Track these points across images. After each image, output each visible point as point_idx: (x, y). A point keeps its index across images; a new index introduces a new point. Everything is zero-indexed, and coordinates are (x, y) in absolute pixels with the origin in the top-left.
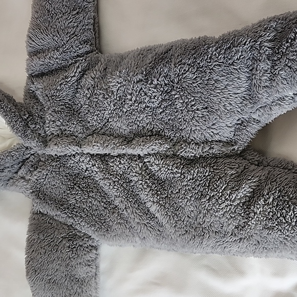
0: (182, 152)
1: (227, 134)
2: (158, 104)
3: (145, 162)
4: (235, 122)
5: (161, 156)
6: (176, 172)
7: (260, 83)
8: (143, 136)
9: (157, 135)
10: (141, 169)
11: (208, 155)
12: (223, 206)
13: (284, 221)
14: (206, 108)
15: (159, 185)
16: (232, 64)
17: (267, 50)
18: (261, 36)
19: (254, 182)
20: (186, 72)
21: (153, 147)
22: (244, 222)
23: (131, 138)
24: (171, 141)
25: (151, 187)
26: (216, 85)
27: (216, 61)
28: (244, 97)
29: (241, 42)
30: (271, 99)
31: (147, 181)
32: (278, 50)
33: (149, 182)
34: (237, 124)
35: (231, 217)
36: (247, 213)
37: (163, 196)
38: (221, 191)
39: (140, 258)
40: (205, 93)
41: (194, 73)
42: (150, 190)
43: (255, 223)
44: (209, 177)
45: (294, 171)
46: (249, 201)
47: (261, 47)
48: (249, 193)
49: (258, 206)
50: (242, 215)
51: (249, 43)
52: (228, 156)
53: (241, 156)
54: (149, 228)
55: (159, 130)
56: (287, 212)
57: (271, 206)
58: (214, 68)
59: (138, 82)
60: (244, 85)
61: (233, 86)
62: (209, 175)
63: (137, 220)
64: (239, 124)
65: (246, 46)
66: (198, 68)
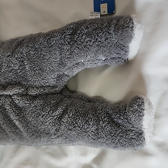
0: (30, 92)
1: (52, 82)
2: (18, 68)
3: (13, 99)
4: (56, 76)
5: (20, 95)
6: (27, 103)
7: (66, 56)
8: (12, 85)
9: (18, 84)
10: (11, 102)
11: (43, 93)
12: (49, 119)
13: (77, 126)
14: (41, 69)
15: (19, 111)
16: (51, 46)
17: (68, 39)
18: (65, 32)
19: (64, 106)
20: (30, 51)
21: (16, 90)
22: (59, 127)
23: (6, 86)
24: (25, 87)
25: (15, 112)
26: (44, 57)
27: (43, 45)
28: (59, 63)
29: (56, 35)
30: (72, 64)
31: (13, 108)
32: (73, 39)
33: (14, 109)
34: (57, 77)
35: (53, 125)
36: (60, 122)
37: (21, 116)
38: (48, 112)
39: (16, 151)
40: (39, 62)
41: (34, 51)
42: (15, 113)
43: (63, 127)
44: (42, 105)
45: (85, 100)
46: (62, 116)
47: (65, 38)
48: (62, 112)
49: (65, 119)
50: (58, 123)
51: (59, 36)
52: (53, 94)
53: (60, 94)
54: (15, 134)
55: (19, 81)
56: (78, 121)
57: (71, 118)
58: (43, 49)
59: (8, 56)
60: (58, 57)
61: (53, 58)
62: (43, 104)
63: (9, 130)
64: (58, 77)
65: (58, 38)
66: (35, 49)
